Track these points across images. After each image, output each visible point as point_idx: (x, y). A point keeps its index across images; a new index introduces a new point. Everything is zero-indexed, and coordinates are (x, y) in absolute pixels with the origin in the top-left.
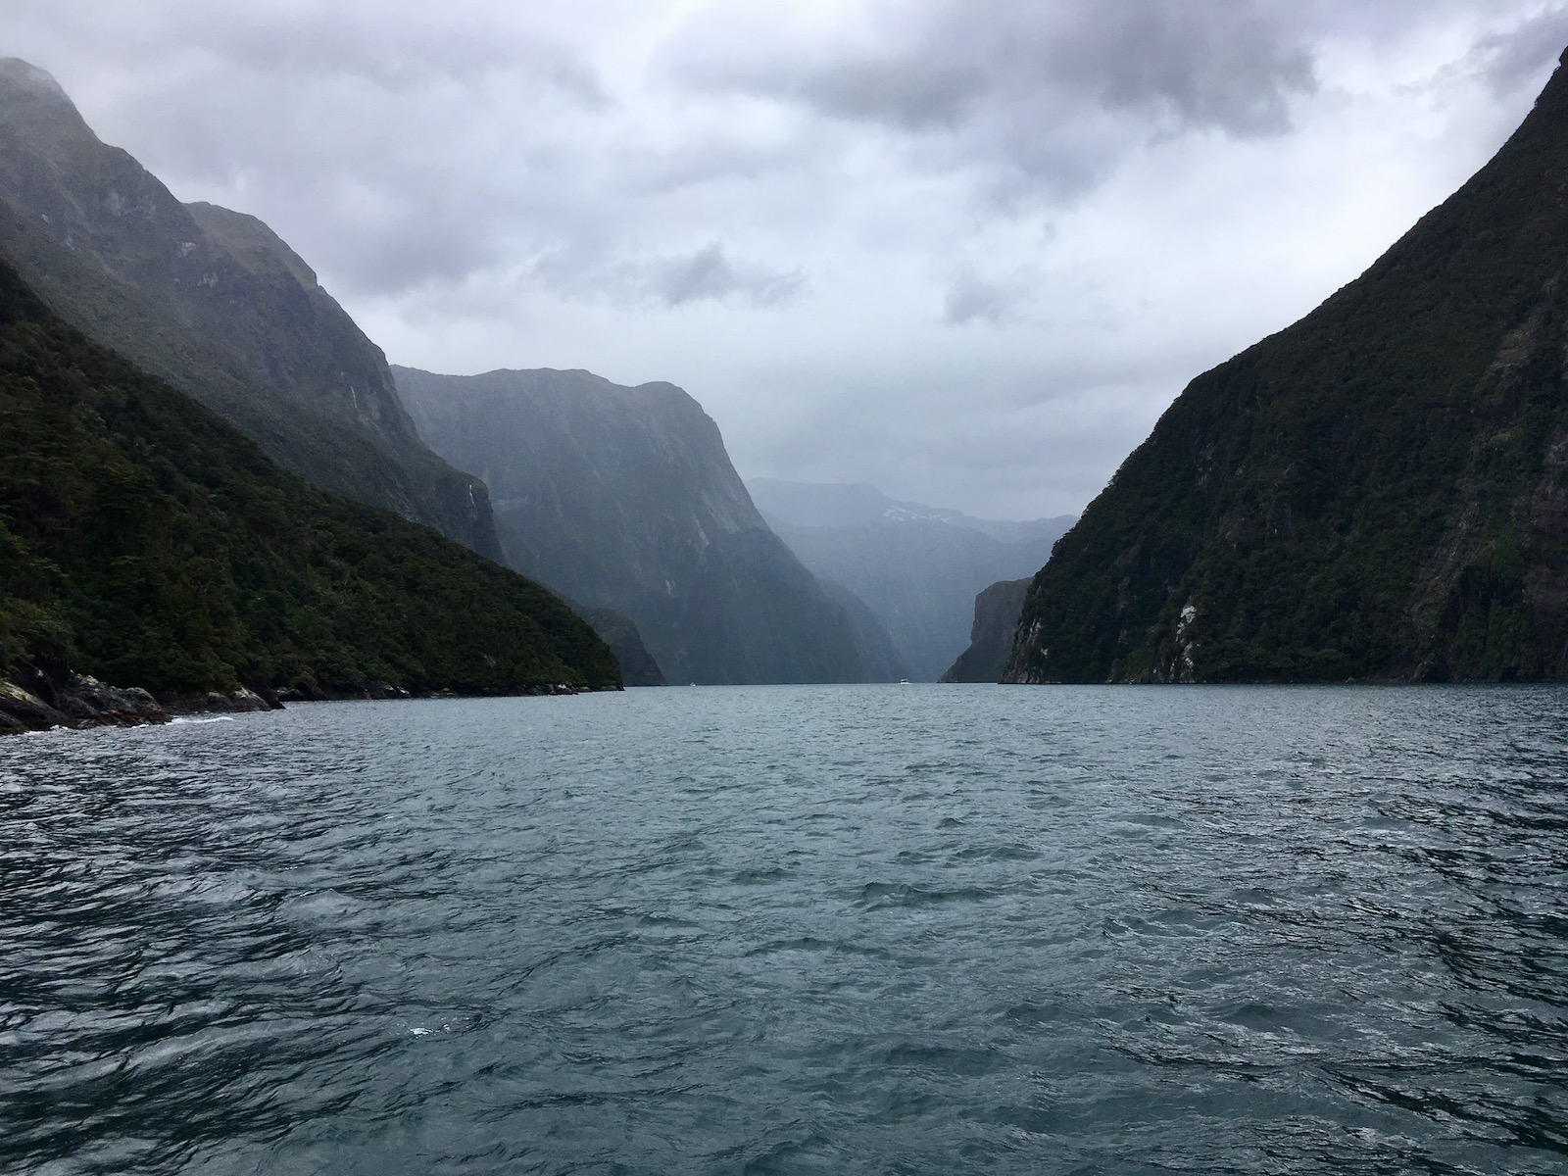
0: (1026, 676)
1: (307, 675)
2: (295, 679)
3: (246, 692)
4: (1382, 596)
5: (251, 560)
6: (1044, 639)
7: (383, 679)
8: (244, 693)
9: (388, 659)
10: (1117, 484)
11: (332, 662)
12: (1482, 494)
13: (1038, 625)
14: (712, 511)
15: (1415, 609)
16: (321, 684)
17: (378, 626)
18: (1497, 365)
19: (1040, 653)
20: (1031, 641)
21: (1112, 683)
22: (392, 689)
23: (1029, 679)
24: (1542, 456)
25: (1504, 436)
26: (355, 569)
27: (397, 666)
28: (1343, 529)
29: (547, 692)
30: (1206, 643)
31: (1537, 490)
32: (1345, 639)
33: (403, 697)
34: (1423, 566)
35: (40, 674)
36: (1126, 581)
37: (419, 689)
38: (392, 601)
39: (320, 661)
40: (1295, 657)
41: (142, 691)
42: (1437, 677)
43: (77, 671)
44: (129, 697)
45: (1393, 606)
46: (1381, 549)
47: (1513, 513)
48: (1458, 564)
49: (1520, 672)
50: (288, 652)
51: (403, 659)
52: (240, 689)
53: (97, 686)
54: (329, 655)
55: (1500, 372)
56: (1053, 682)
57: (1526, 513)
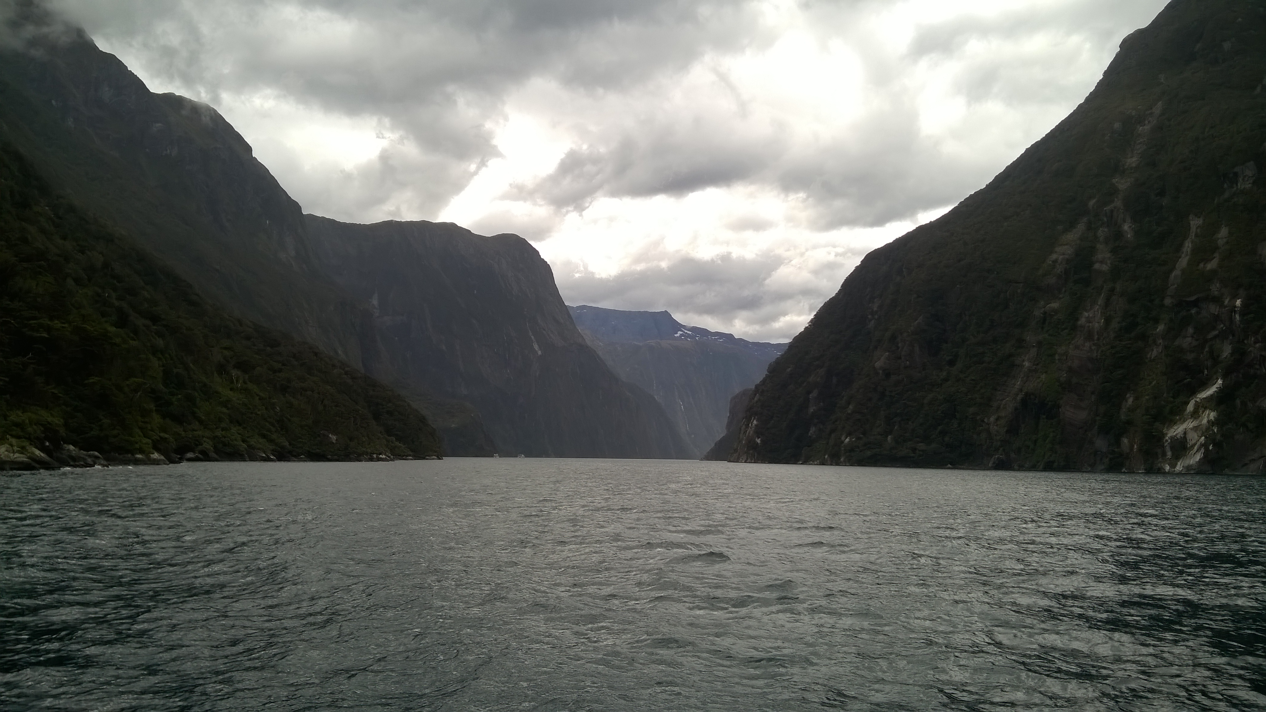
0: (745, 457)
1: (208, 445)
2: (200, 448)
3: (157, 455)
4: (972, 410)
5: (175, 371)
6: (758, 433)
7: (259, 449)
8: (156, 456)
9: (264, 436)
10: (814, 325)
11: (225, 437)
12: (1040, 344)
13: (755, 422)
14: (544, 330)
15: (992, 419)
16: (217, 451)
17: (258, 414)
18: (1054, 256)
19: (755, 441)
20: (749, 432)
21: (801, 464)
22: (264, 455)
23: (747, 459)
24: (1077, 319)
25: (1055, 305)
26: (247, 376)
27: (271, 441)
28: (952, 363)
29: (371, 460)
30: (859, 438)
31: (1073, 342)
32: (946, 439)
33: (272, 460)
34: (1000, 391)
35: (47, 444)
36: (814, 394)
37: (282, 456)
38: (270, 398)
39: (217, 436)
40: (914, 450)
41: (96, 453)
42: (1002, 465)
43: (65, 443)
44: (90, 456)
45: (978, 418)
46: (973, 378)
47: (1057, 357)
48: (1021, 390)
49: (1056, 464)
50: (196, 431)
51: (274, 436)
52: (153, 454)
53: (74, 450)
54: (223, 433)
55: (1055, 261)
56: (763, 462)
57: (1065, 358)
